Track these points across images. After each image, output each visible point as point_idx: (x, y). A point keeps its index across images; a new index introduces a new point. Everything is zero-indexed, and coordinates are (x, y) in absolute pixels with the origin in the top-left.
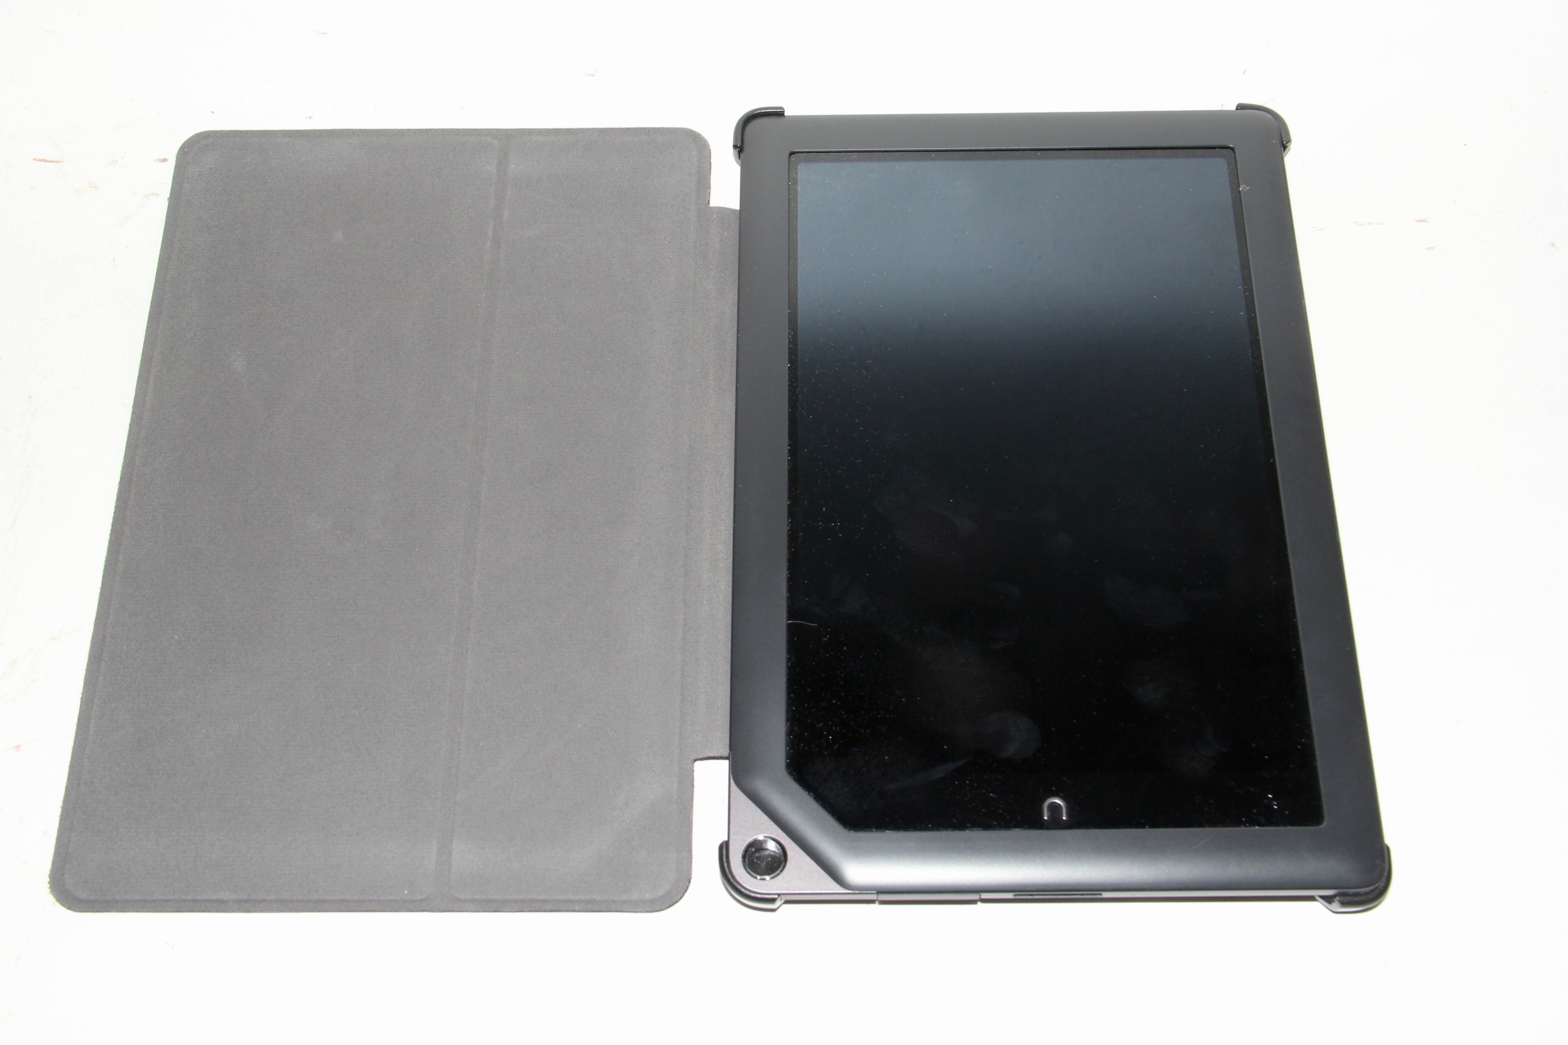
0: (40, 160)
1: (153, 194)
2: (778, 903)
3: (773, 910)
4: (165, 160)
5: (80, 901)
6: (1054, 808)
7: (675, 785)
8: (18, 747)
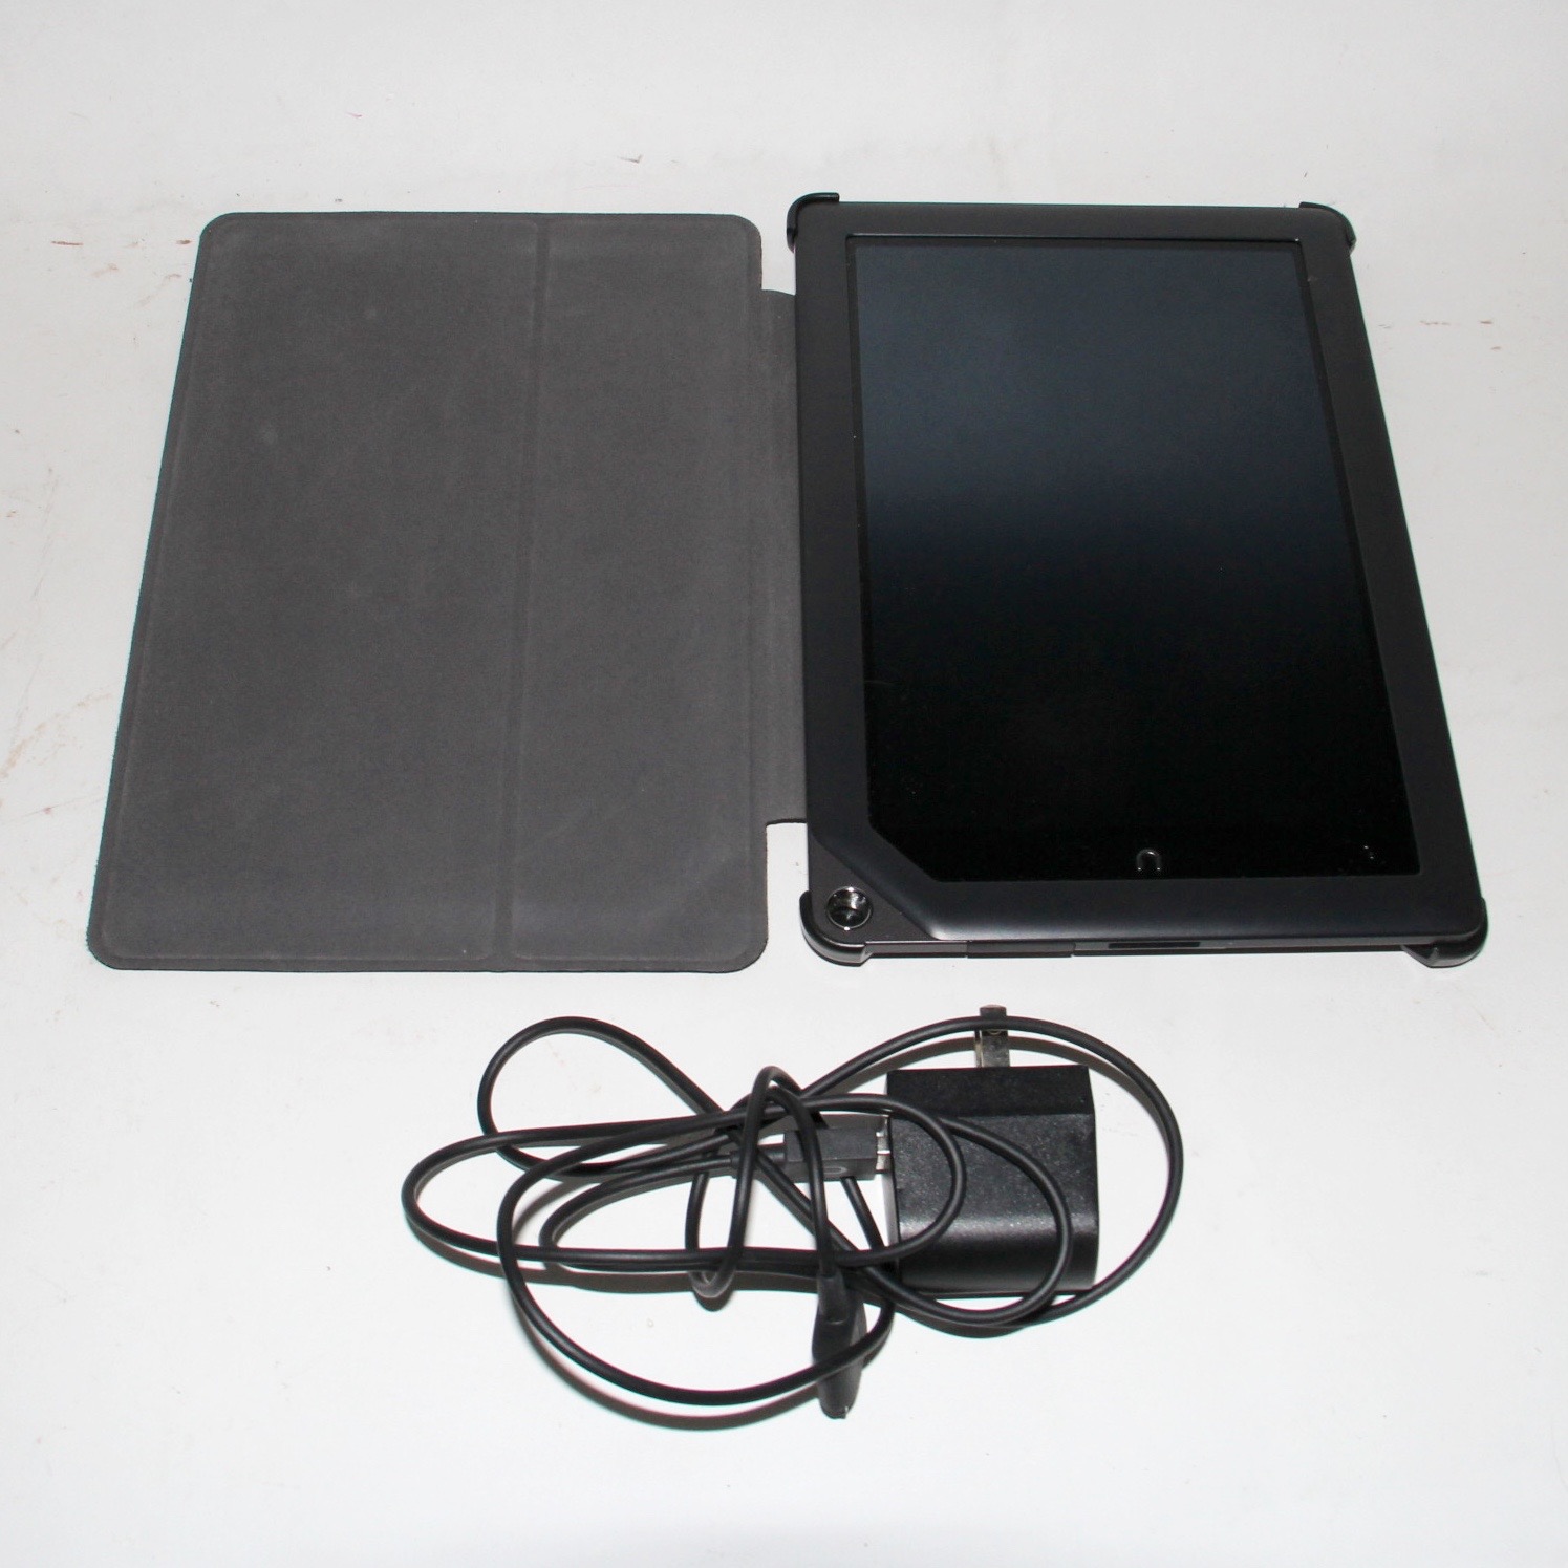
0: (59, 243)
1: (174, 275)
2: (863, 956)
3: (859, 965)
4: (187, 242)
5: (120, 959)
6: (1147, 859)
7: (747, 848)
8: (48, 810)
